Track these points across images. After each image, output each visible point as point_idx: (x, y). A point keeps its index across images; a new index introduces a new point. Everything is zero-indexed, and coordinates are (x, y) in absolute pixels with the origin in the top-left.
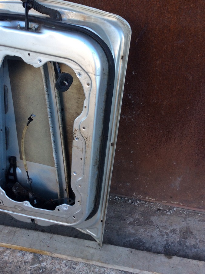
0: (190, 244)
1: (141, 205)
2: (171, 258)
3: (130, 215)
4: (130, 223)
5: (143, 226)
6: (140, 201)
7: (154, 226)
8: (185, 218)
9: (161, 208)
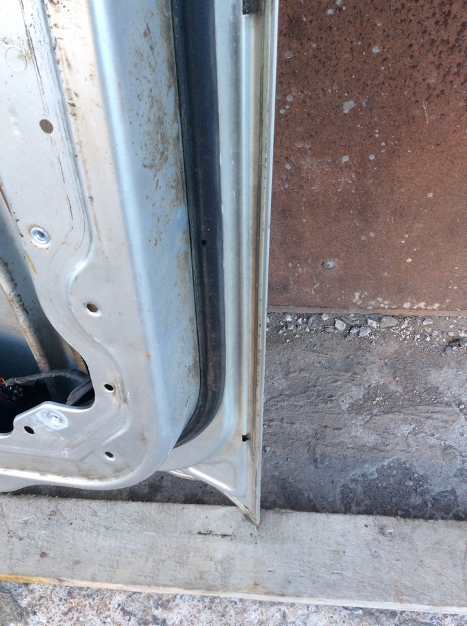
1: (385, 335)
3: (349, 374)
4: (352, 405)
5: (404, 410)
6: (379, 320)
7: (448, 404)
9: (462, 335)
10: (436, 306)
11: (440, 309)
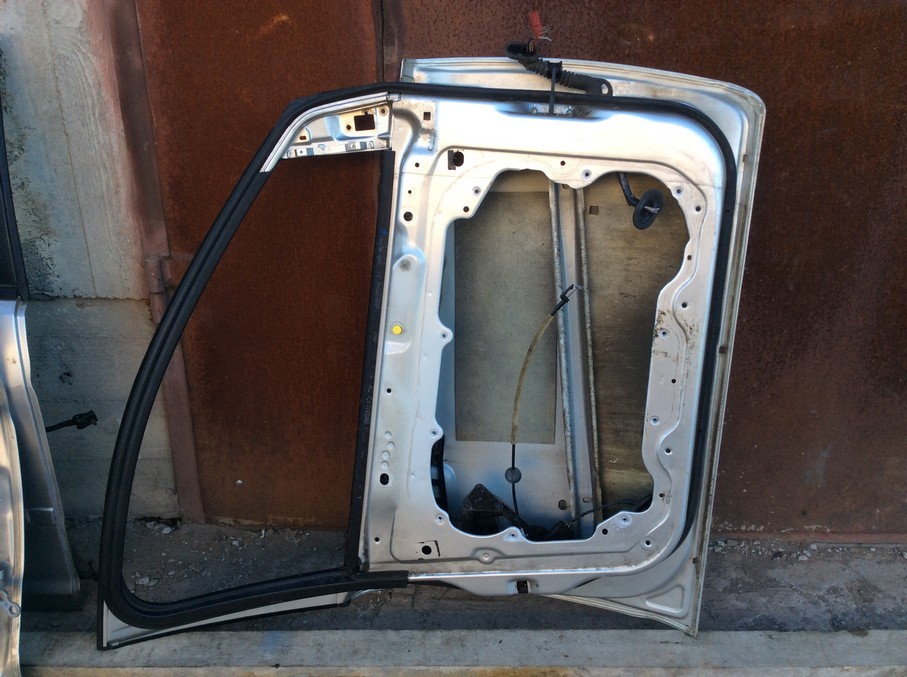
0: (885, 609)
1: (732, 550)
2: (866, 634)
3: (715, 573)
4: (725, 589)
5: (759, 590)
6: (725, 541)
7: (785, 587)
8: (846, 562)
9: (781, 550)
10: (762, 527)
11: (765, 531)
